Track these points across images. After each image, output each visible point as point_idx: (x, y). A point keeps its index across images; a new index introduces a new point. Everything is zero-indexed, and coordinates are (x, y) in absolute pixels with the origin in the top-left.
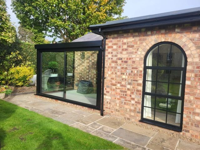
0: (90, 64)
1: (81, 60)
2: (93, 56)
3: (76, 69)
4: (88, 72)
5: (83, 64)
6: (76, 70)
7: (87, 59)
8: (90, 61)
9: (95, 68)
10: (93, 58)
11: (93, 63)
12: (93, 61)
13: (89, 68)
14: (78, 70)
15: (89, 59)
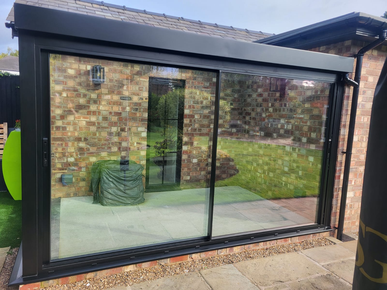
0: (124, 109)
1: (83, 91)
2: (137, 83)
3: (59, 123)
4: (118, 134)
5: (93, 108)
6: (58, 128)
7: (111, 92)
8: (123, 98)
9: (142, 120)
10: (135, 88)
11: (136, 104)
12: (135, 99)
13: (120, 119)
14: (70, 128)
15: (119, 93)
